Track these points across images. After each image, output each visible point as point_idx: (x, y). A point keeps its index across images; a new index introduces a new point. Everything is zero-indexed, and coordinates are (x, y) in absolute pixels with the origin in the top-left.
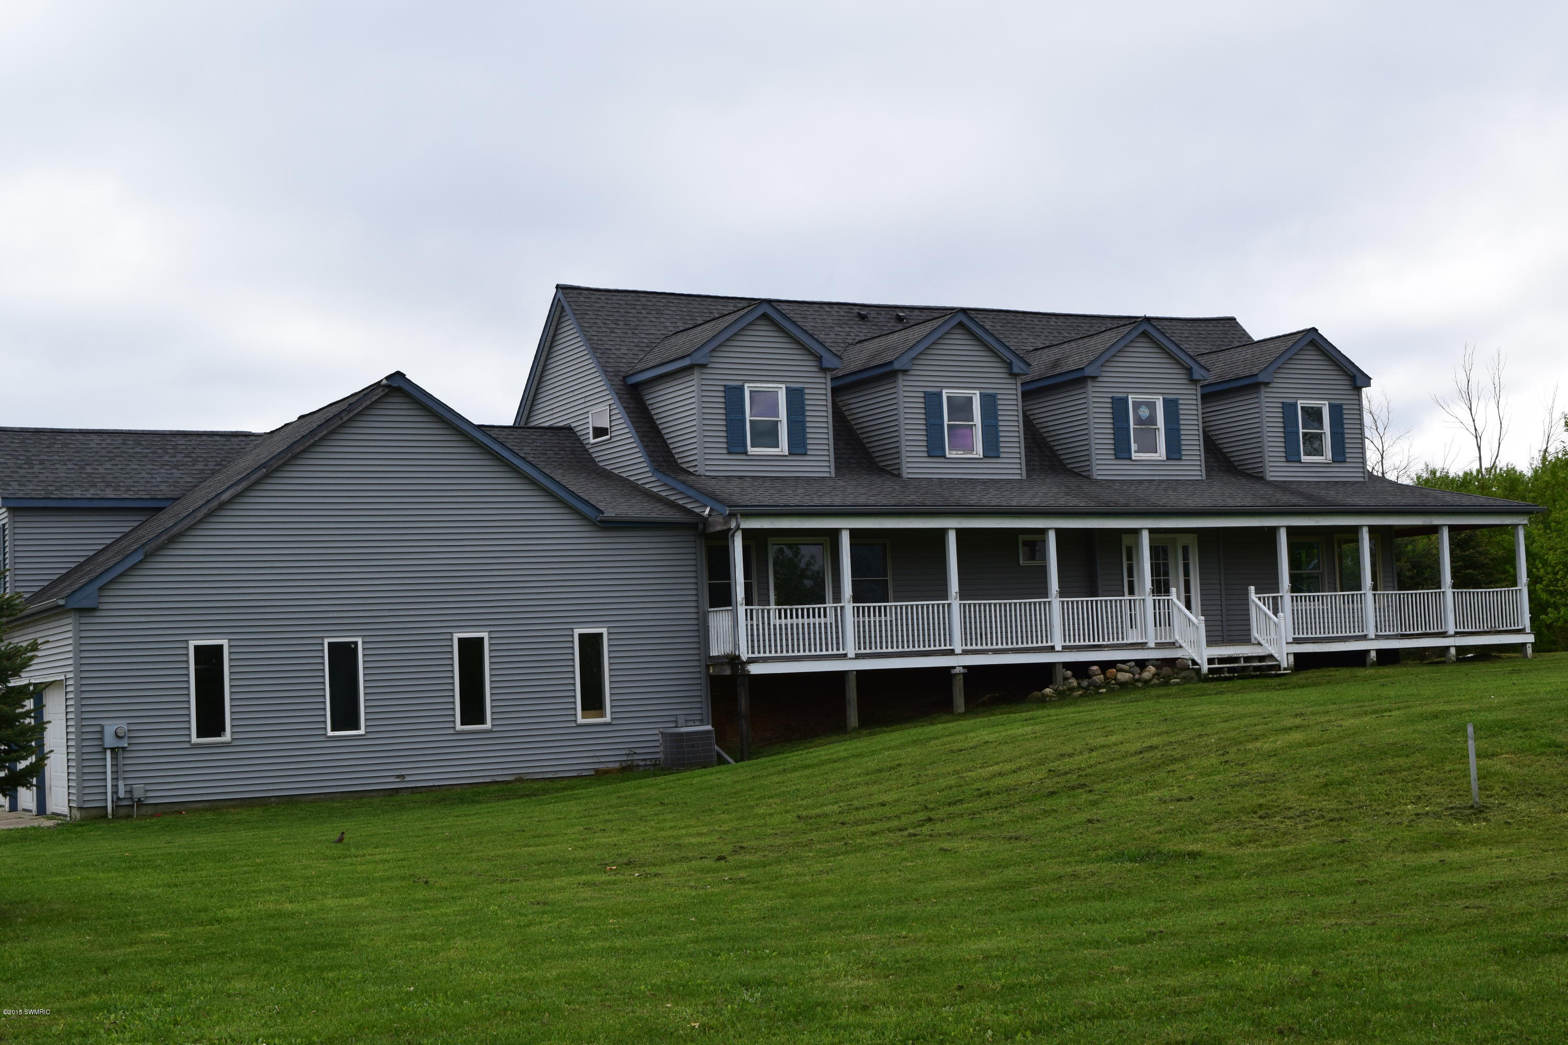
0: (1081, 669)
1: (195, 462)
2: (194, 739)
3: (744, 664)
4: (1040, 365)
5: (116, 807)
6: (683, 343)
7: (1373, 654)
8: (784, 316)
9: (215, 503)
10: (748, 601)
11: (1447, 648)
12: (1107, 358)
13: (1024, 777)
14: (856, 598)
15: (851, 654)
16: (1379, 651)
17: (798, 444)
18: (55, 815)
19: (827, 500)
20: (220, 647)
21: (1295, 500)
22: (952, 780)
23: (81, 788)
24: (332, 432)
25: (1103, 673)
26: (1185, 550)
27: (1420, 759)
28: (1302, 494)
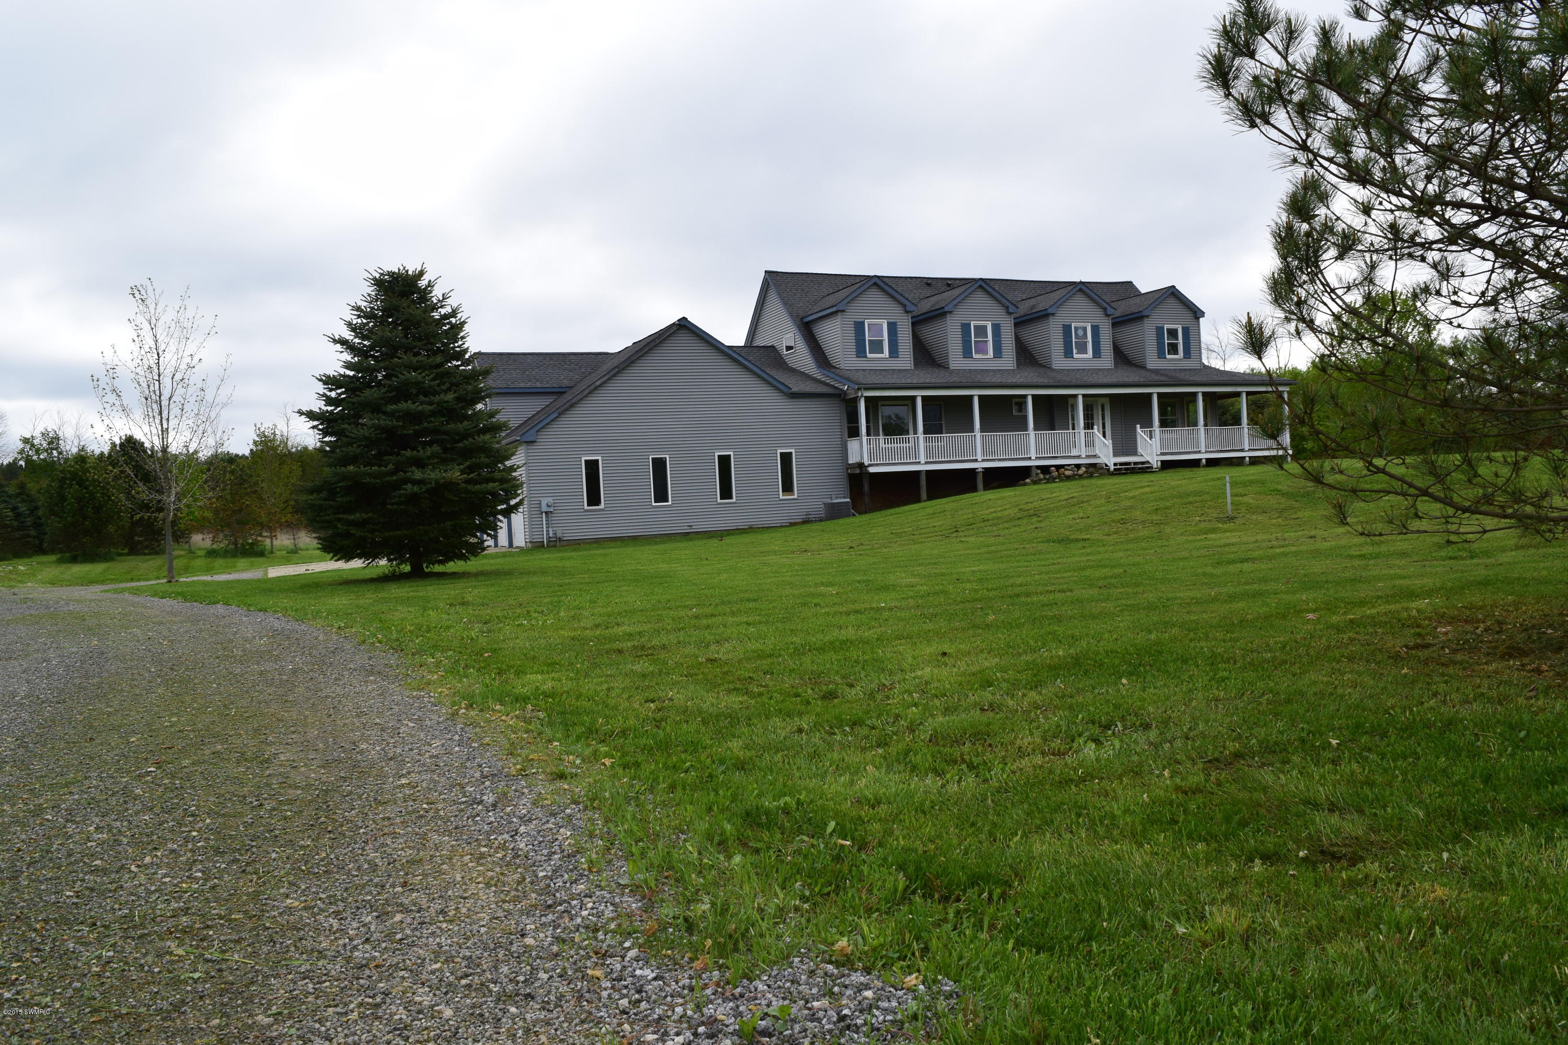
0: (1045, 469)
1: (580, 368)
2: (586, 507)
3: (866, 467)
4: (1024, 308)
5: (549, 541)
6: (832, 299)
7: (1204, 461)
8: (887, 284)
9: (593, 387)
10: (868, 434)
11: (1244, 458)
12: (1060, 303)
13: (1006, 513)
14: (925, 432)
15: (923, 462)
16: (1207, 460)
17: (894, 352)
18: (517, 547)
19: (909, 381)
20: (597, 461)
21: (1162, 378)
22: (970, 516)
23: (531, 532)
24: (651, 349)
25: (1057, 471)
26: (1103, 407)
27: (1206, 497)
28: (1166, 375)
